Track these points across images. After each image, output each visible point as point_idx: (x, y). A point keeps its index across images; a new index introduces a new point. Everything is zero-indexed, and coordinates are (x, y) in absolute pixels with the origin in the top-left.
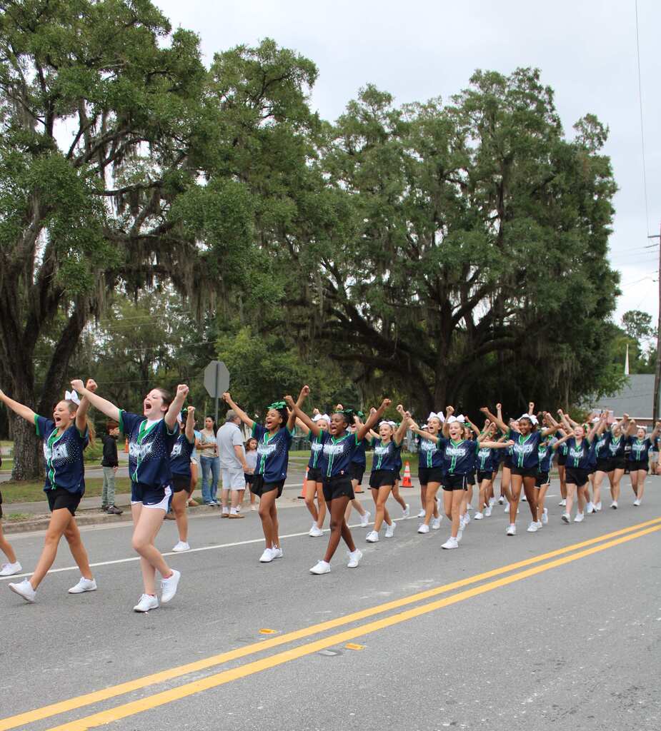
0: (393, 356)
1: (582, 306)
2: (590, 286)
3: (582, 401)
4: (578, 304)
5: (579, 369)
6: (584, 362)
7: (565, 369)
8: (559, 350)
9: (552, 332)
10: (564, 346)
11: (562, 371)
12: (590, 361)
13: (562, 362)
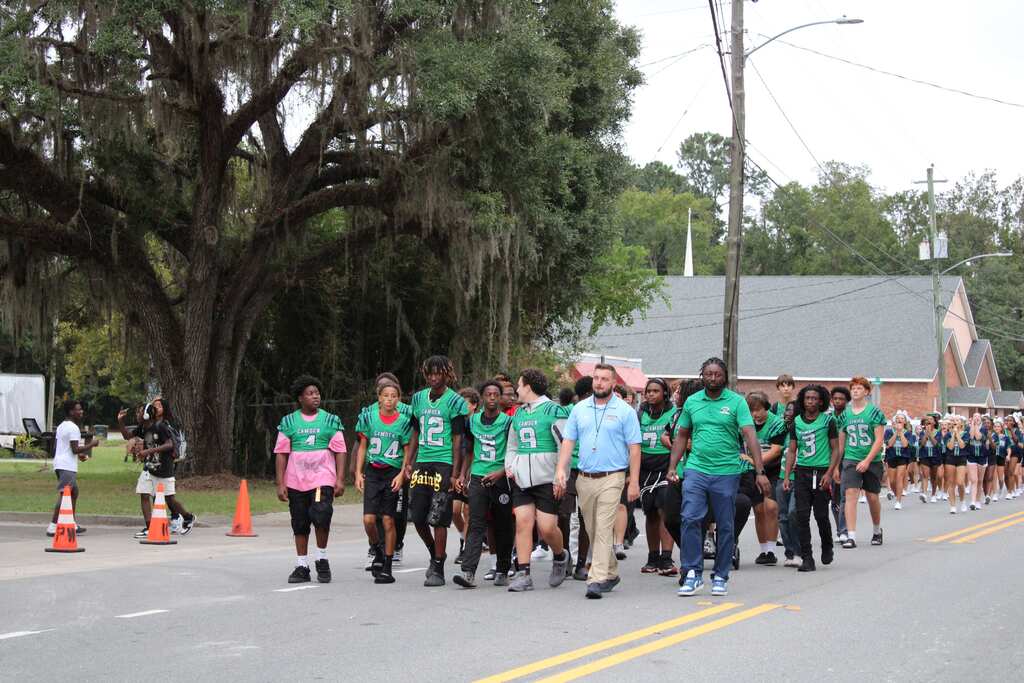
0: (74, 220)
1: (531, 101)
2: (551, 53)
3: (556, 333)
4: (522, 96)
5: (534, 256)
6: (546, 240)
7: (494, 252)
8: (477, 207)
9: (460, 164)
10: (489, 199)
11: (488, 256)
12: (561, 238)
13: (486, 238)
